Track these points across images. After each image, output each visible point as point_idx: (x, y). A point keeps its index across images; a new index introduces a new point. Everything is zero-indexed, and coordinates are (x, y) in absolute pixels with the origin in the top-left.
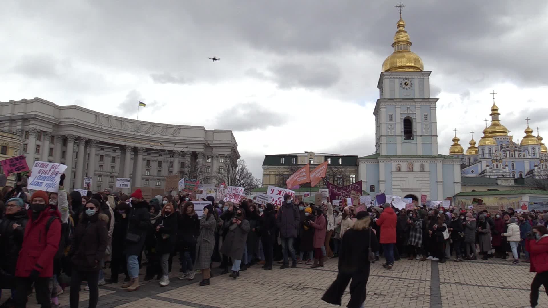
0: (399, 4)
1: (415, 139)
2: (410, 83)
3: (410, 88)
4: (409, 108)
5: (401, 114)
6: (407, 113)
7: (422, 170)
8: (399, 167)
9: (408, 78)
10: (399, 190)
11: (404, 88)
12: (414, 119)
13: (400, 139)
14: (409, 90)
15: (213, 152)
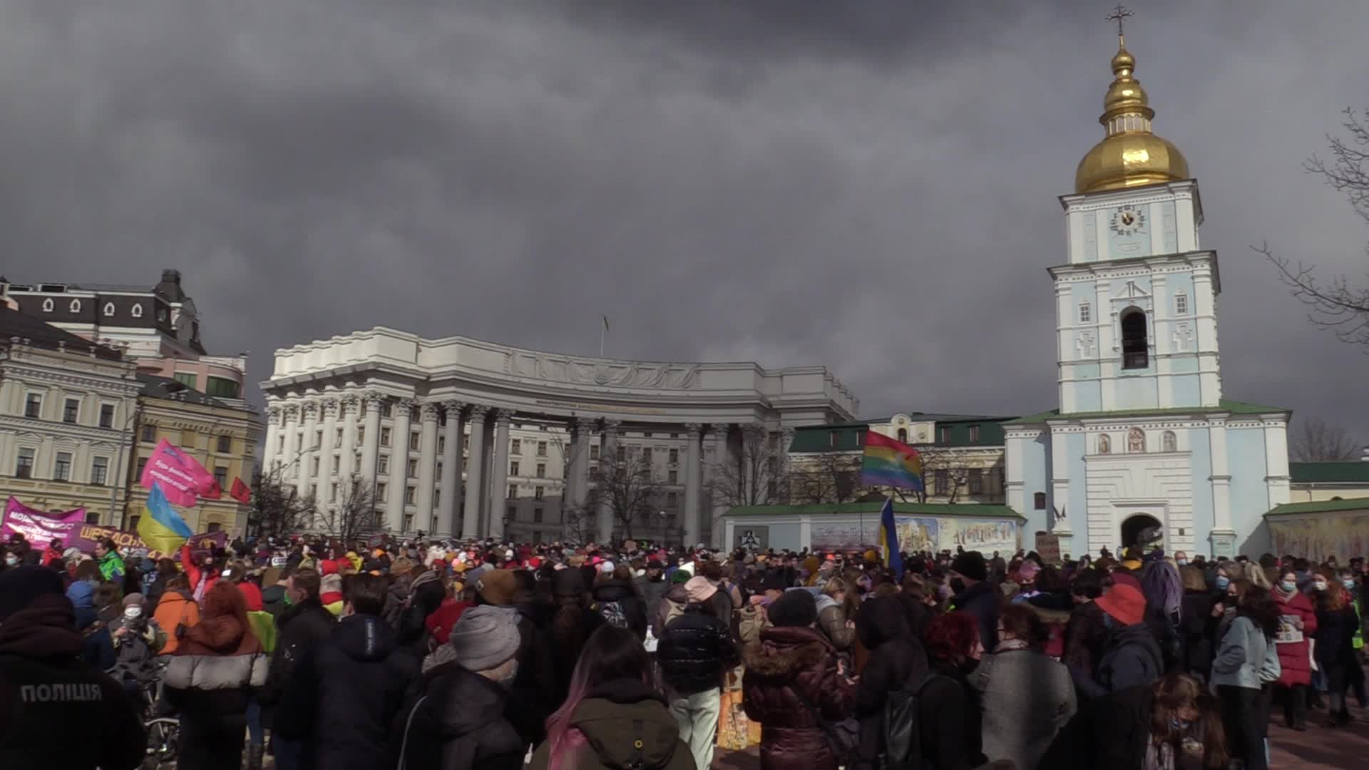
0: (1117, 11)
1: (1151, 363)
2: (1138, 217)
3: (1139, 230)
4: (1133, 282)
5: (1112, 301)
6: (1128, 296)
7: (1170, 447)
8: (1105, 443)
9: (1131, 204)
10: (1107, 503)
11: (1121, 232)
12: (1148, 312)
13: (1112, 369)
14: (1134, 235)
15: (782, 422)
